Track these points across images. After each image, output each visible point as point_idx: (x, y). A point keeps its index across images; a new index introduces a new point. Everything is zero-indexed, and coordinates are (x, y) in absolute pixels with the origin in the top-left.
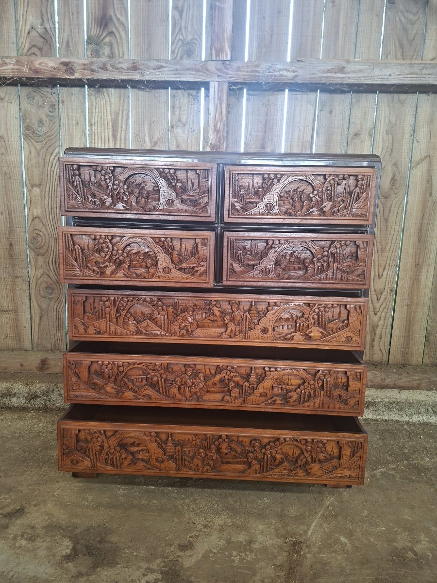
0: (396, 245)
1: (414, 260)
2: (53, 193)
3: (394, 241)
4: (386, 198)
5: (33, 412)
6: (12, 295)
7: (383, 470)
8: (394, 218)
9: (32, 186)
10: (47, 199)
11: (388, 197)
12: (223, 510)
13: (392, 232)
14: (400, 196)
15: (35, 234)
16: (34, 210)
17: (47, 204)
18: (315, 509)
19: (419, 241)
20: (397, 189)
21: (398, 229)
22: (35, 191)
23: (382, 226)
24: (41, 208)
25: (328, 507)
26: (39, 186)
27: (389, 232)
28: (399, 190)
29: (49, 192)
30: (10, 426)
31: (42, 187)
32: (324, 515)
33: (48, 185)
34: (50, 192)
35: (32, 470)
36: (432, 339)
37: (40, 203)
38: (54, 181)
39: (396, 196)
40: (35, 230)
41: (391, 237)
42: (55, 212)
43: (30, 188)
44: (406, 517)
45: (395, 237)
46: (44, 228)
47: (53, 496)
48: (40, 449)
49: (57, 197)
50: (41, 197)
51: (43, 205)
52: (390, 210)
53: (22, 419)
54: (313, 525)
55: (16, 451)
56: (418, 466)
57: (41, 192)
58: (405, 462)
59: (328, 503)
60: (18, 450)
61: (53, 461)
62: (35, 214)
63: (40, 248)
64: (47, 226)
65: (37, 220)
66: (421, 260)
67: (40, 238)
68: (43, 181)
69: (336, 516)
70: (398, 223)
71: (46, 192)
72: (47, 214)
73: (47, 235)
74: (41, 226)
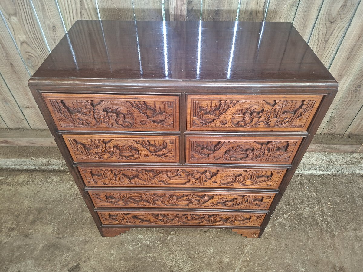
0: (328, 61)
1: (338, 72)
2: (30, 21)
3: (327, 58)
4: (332, 23)
5: (68, 173)
6: (27, 98)
7: (280, 220)
8: (334, 40)
9: (10, 15)
10: (26, 26)
11: (334, 22)
12: (188, 260)
13: (328, 51)
14: (345, 21)
15: (27, 56)
16: (19, 36)
17: (28, 31)
18: (239, 257)
19: (348, 59)
20: (344, 14)
21: (333, 49)
22: (13, 20)
23: (321, 47)
24: (25, 34)
25: (246, 255)
26: (15, 15)
27: (325, 51)
28: (345, 15)
29: (26, 20)
30: (57, 189)
31: (17, 15)
32: (243, 261)
33: (23, 14)
34: (28, 21)
35: (78, 231)
36: (333, 120)
37: (22, 30)
38: (27, 10)
39: (341, 21)
40: (26, 52)
41: (326, 54)
42: (38, 38)
43: (8, 17)
44: (288, 260)
45: (329, 55)
46: (33, 51)
47: (93, 253)
48: (79, 211)
49: (35, 25)
50: (21, 25)
51: (25, 32)
52: (332, 33)
53: (62, 181)
54: (237, 269)
55: (65, 214)
56: (301, 216)
57: (19, 20)
58: (294, 212)
59: (246, 251)
60: (66, 213)
61: (88, 222)
62: (21, 40)
63: (35, 66)
64: (35, 49)
65: (25, 45)
66: (344, 73)
67: (33, 59)
68: (17, 10)
69: (250, 261)
70: (336, 44)
71: (24, 21)
72: (31, 39)
73: (38, 56)
74: (30, 49)
